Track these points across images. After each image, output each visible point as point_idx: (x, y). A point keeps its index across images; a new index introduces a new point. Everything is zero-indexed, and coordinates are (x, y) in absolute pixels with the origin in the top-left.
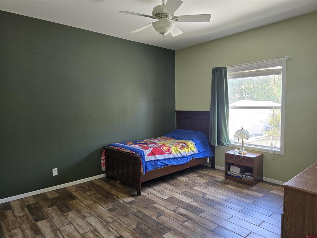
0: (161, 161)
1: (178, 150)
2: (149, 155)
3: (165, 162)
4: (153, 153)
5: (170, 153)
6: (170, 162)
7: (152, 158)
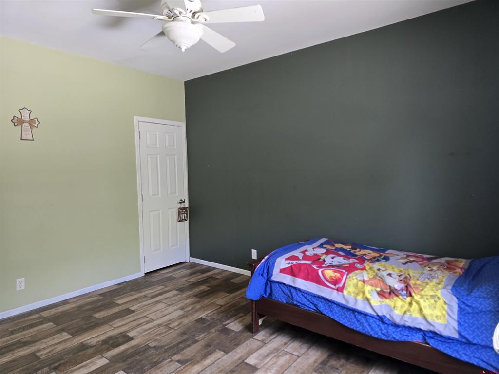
0: (305, 295)
1: (364, 293)
2: (283, 271)
3: (316, 302)
4: (291, 271)
5: (337, 290)
6: (331, 311)
7: (287, 279)
